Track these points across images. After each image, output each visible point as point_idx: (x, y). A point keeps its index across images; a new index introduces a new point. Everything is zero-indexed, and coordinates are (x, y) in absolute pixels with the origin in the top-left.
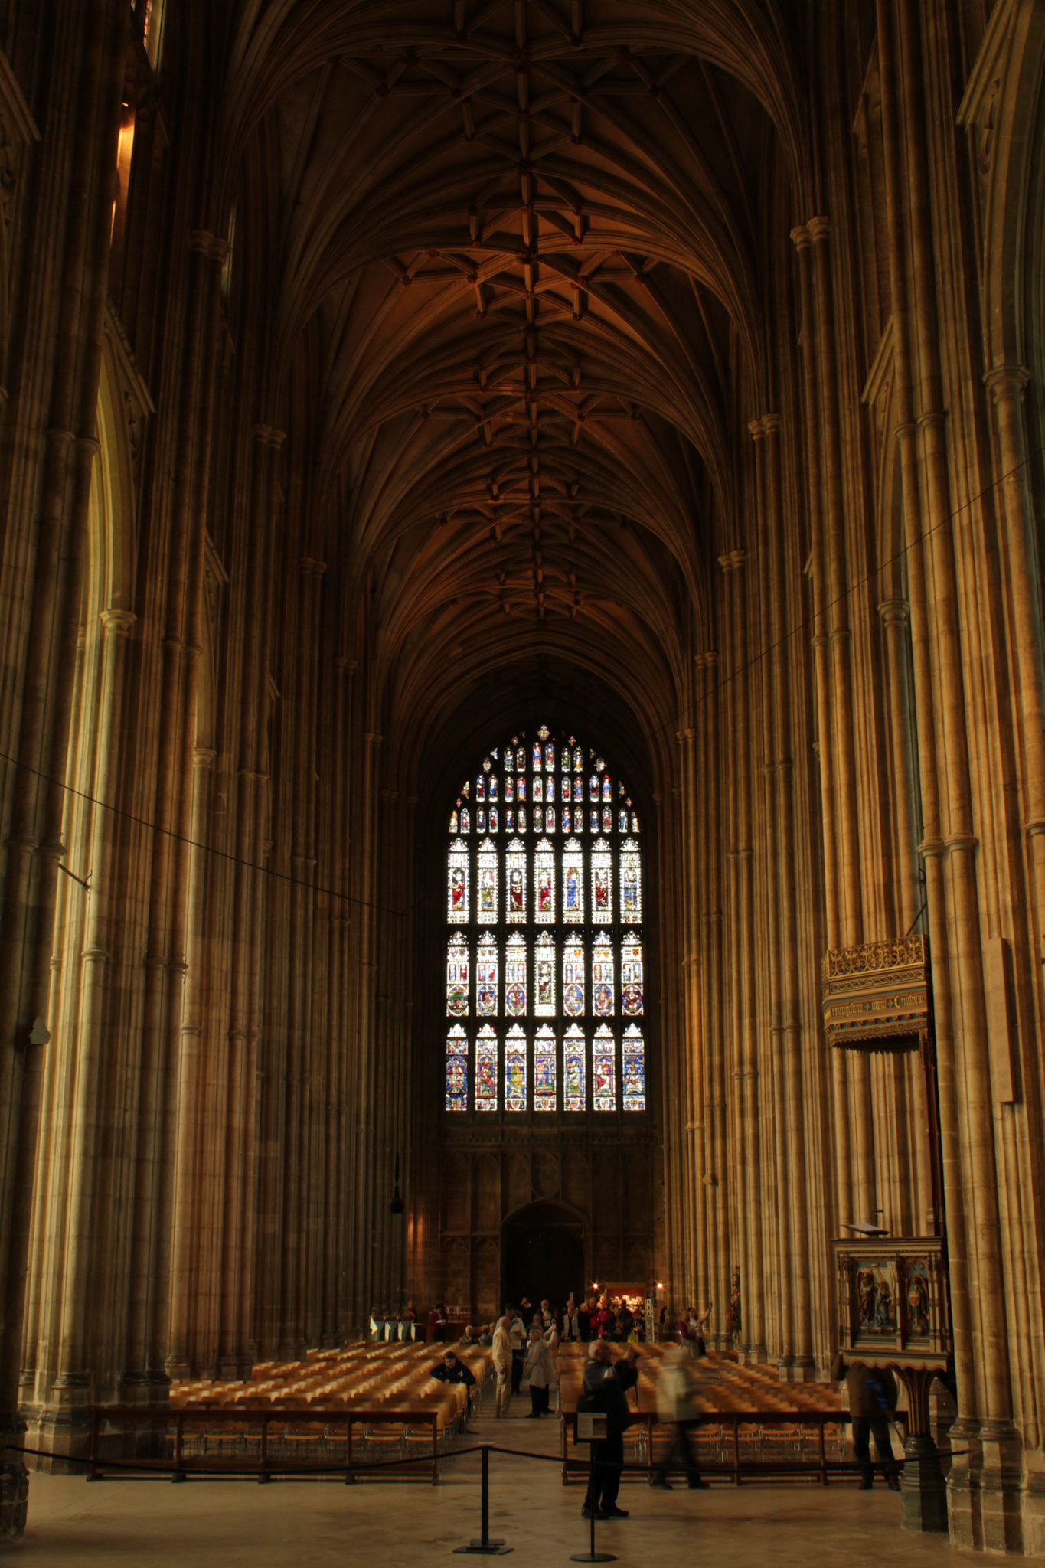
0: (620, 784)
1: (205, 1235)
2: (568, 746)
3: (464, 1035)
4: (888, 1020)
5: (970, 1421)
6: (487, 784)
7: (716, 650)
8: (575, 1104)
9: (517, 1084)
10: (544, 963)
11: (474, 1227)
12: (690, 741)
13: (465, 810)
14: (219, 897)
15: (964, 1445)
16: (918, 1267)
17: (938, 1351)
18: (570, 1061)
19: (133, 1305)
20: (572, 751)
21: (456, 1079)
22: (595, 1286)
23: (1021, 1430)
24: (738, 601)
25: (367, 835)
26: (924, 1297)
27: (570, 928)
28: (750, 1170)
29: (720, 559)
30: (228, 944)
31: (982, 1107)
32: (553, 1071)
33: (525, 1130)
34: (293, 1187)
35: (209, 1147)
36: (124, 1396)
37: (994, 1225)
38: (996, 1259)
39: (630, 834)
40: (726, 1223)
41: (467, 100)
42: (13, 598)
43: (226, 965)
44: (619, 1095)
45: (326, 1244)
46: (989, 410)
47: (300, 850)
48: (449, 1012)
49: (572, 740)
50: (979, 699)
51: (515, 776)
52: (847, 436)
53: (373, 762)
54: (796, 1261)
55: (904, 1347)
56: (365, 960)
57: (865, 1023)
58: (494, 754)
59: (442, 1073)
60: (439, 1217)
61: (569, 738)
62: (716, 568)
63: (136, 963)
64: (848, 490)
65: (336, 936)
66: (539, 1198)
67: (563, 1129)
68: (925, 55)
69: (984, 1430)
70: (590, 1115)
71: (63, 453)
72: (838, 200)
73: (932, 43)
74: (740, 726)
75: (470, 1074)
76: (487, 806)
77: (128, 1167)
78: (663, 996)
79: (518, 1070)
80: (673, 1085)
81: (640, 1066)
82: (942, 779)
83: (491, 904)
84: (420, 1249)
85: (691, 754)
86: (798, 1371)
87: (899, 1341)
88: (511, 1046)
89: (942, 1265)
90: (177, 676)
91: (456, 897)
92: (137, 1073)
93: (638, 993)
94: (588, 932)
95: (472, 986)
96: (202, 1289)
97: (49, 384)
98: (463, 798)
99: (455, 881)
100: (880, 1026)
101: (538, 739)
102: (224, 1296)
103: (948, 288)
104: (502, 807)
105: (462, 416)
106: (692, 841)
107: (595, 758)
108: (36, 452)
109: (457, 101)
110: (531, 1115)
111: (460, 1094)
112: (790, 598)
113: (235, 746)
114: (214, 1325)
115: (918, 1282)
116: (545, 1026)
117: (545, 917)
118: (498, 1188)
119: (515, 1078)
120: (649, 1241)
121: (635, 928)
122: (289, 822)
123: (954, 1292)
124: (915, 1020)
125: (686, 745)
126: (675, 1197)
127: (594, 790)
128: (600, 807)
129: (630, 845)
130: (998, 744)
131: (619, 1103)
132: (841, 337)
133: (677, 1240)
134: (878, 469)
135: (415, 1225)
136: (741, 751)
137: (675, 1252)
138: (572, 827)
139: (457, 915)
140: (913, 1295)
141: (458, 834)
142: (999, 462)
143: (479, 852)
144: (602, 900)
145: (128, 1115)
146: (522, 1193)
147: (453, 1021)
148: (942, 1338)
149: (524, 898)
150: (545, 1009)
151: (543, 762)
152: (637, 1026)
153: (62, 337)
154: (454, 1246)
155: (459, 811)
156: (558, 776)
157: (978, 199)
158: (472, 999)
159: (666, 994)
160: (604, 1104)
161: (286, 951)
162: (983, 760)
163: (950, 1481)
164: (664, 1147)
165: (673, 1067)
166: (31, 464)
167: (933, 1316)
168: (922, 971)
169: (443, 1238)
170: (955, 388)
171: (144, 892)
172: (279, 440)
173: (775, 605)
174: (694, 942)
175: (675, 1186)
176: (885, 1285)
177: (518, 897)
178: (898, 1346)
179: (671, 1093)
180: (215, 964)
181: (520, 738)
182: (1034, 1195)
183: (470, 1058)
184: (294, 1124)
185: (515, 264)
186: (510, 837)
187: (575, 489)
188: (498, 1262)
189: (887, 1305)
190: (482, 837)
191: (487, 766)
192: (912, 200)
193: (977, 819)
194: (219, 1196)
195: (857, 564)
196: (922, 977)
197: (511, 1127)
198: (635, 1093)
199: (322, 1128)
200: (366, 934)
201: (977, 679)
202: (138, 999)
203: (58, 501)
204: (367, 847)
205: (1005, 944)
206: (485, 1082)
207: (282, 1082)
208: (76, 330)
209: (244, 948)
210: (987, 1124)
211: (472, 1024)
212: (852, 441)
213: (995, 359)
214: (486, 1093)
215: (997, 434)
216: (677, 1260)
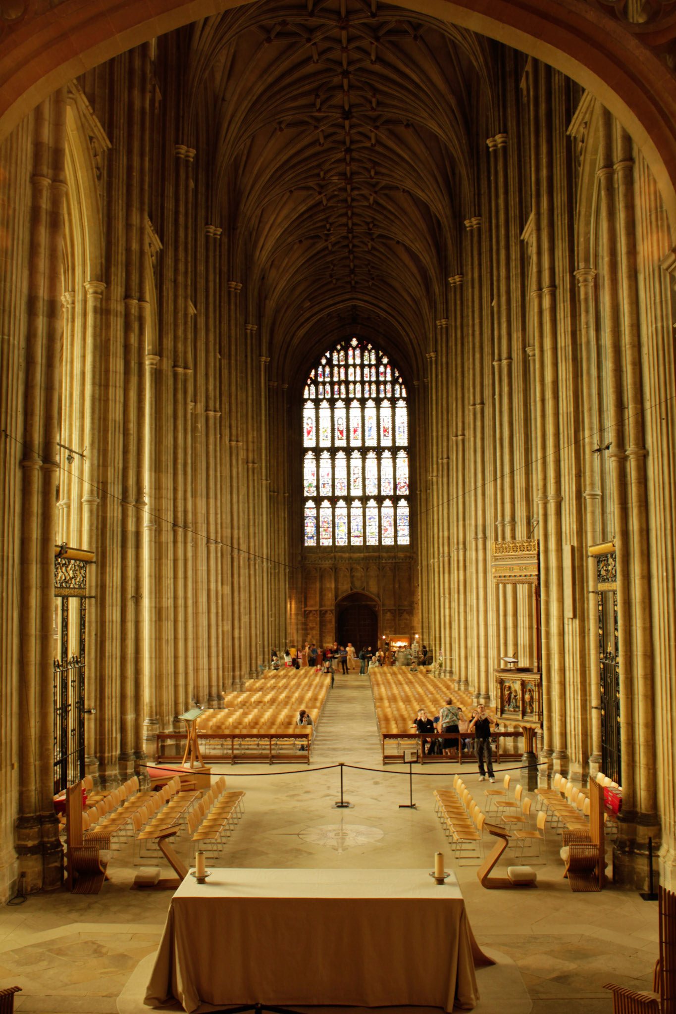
0: (396, 370)
1: (200, 641)
2: (367, 349)
3: (314, 506)
4: (520, 576)
5: (549, 750)
6: (324, 371)
7: (447, 318)
8: (372, 541)
9: (341, 532)
10: (356, 467)
11: (321, 606)
12: (433, 359)
13: (312, 385)
14: (199, 477)
15: (546, 760)
16: (530, 684)
17: (537, 720)
18: (370, 519)
19: (176, 686)
20: (370, 352)
21: (310, 529)
22: (384, 637)
23: (570, 755)
24: (458, 302)
25: (263, 412)
26: (532, 698)
27: (369, 449)
28: (462, 596)
29: (450, 279)
30: (204, 500)
31: (559, 619)
32: (361, 524)
33: (347, 555)
34: (236, 607)
35: (200, 600)
36: (175, 727)
37: (562, 670)
38: (563, 684)
39: (401, 397)
40: (450, 616)
41: (315, 44)
42: (116, 387)
43: (204, 511)
44: (396, 537)
45: (250, 628)
46: (576, 289)
47: (234, 438)
48: (306, 494)
49: (370, 347)
50: (566, 433)
51: (339, 366)
52: (513, 256)
53: (265, 372)
54: (482, 650)
55: (523, 718)
56: (264, 478)
57: (510, 576)
58: (328, 354)
59: (302, 526)
60: (303, 598)
61: (367, 345)
62: (447, 284)
63: (169, 529)
64: (513, 285)
65: (250, 473)
66: (355, 590)
67: (367, 554)
68: (553, 91)
69: (554, 755)
70: (380, 547)
71: (133, 311)
72: (511, 125)
73: (557, 87)
74: (459, 370)
75: (318, 527)
76: (324, 383)
77: (170, 625)
78: (419, 489)
79: (343, 524)
80: (424, 535)
81: (407, 522)
82: (548, 467)
83: (327, 436)
84: (293, 617)
85: (434, 366)
86: (482, 701)
87: (521, 715)
88: (338, 512)
89: (540, 685)
90: (180, 386)
91: (309, 433)
92: (172, 580)
93: (405, 483)
94: (379, 450)
95: (318, 480)
96: (201, 667)
97: (124, 275)
98: (311, 379)
99: (307, 424)
100: (517, 578)
101: (351, 346)
102: (210, 669)
103: (560, 223)
104: (332, 384)
105: (310, 192)
106: (434, 413)
107: (382, 356)
108: (121, 312)
109: (309, 45)
110: (350, 548)
111: (313, 537)
112: (485, 318)
113: (203, 399)
114: (206, 683)
115: (530, 691)
116: (357, 500)
117: (356, 443)
118: (333, 586)
119: (341, 528)
120: (411, 612)
121: (404, 448)
122: (227, 424)
123: (545, 697)
124: (532, 577)
125: (431, 361)
126: (425, 593)
127: (382, 373)
128: (385, 383)
129: (401, 404)
130: (573, 455)
131: (396, 541)
132: (511, 203)
133: (425, 615)
134: (528, 276)
135: (291, 604)
136: (459, 383)
137: (424, 620)
138: (370, 394)
139: (309, 442)
140: (527, 696)
141: (309, 399)
142: (580, 315)
143: (320, 408)
144: (386, 433)
145: (169, 601)
146: (345, 587)
147: (308, 499)
148: (539, 715)
149: (345, 433)
150: (356, 492)
151: (354, 358)
152: (405, 500)
153: (128, 250)
154: (311, 615)
155: (309, 386)
156: (362, 366)
157: (575, 178)
158: (318, 487)
159: (420, 487)
160: (388, 541)
161: (229, 490)
162: (566, 461)
163: (539, 774)
164: (419, 568)
165: (424, 526)
166: (119, 319)
167: (535, 705)
168: (536, 556)
169: (305, 611)
170: (561, 275)
171: (170, 495)
172: (219, 233)
173: (477, 321)
174: (435, 466)
175: (425, 587)
176: (516, 691)
177: (341, 432)
178: (520, 717)
179: (423, 540)
180: (199, 510)
181: (341, 345)
182: (580, 658)
183: (317, 518)
184: (236, 576)
185: (340, 120)
186: (337, 400)
187: (371, 226)
188: (333, 622)
189: (516, 700)
190: (322, 400)
191: (324, 361)
192: (544, 173)
193: (563, 488)
194: (205, 623)
195: (516, 325)
196: (536, 558)
197: (340, 554)
198: (404, 535)
199: (247, 571)
200: (264, 464)
201: (565, 423)
202: (171, 545)
203: (132, 335)
204: (263, 418)
205: (573, 548)
206: (325, 531)
207: (229, 556)
208: (135, 246)
209: (212, 501)
210: (561, 626)
211: (318, 500)
212: (515, 259)
213: (580, 264)
214: (326, 537)
215: (579, 301)
216: (425, 625)
